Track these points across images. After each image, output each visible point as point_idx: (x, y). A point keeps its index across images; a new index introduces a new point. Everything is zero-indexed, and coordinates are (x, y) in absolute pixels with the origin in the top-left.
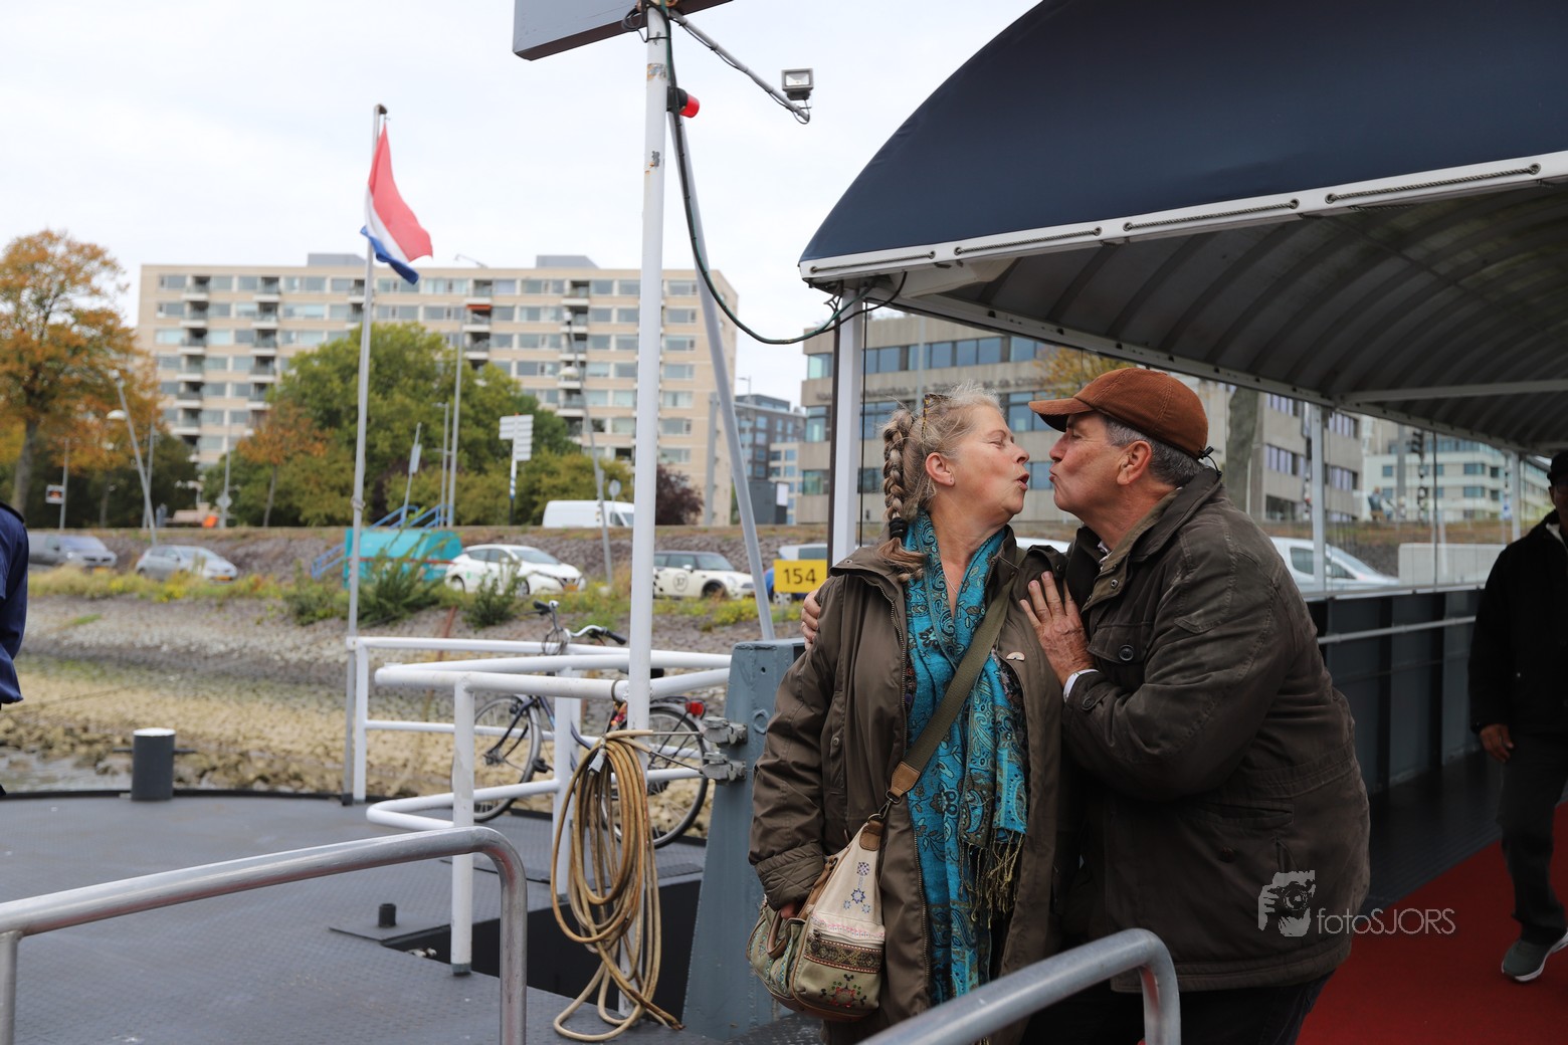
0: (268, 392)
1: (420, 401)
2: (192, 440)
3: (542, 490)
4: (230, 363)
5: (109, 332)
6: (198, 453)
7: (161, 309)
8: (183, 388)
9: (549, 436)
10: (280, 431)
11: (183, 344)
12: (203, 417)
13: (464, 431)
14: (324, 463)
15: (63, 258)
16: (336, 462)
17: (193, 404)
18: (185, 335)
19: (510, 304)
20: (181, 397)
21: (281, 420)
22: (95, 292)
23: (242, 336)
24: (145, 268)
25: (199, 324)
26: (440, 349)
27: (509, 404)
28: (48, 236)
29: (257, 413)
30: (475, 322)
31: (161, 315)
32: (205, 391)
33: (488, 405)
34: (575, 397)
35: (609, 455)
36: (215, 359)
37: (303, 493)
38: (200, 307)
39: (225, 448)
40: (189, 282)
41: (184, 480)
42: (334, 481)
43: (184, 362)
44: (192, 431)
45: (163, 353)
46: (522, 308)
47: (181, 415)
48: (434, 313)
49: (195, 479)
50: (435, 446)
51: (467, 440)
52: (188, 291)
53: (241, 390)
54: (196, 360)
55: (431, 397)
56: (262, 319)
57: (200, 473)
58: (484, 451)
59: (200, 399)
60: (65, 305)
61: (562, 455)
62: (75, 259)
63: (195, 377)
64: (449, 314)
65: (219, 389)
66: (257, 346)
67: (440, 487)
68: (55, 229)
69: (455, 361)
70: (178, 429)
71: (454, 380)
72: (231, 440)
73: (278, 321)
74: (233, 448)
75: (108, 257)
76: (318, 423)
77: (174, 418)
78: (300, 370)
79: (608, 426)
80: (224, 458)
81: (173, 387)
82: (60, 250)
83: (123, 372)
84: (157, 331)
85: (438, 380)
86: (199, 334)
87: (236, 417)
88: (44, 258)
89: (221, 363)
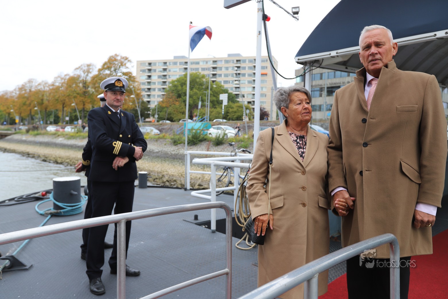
0: (165, 90)
1: (200, 91)
2: (149, 102)
3: (230, 112)
4: (157, 83)
5: (130, 77)
6: (150, 105)
7: (141, 71)
8: (146, 90)
9: (231, 99)
10: (169, 99)
11: (146, 79)
12: (151, 96)
13: (211, 98)
14: (178, 107)
15: (120, 60)
16: (181, 106)
17: (149, 93)
18: (147, 77)
19: (221, 66)
20: (146, 92)
21: (169, 97)
22: (127, 68)
23: (159, 77)
24: (137, 61)
25: (149, 74)
26: (204, 78)
27: (221, 91)
28: (116, 55)
29: (163, 95)
30: (213, 71)
31: (141, 72)
32: (151, 90)
33: (216, 92)
34: (237, 89)
35: (246, 103)
36: (153, 83)
37: (174, 114)
38: (150, 70)
39: (156, 104)
40: (147, 64)
41: (147, 111)
42: (181, 111)
43: (146, 83)
44: (148, 100)
45: (142, 81)
46: (224, 67)
47: (146, 96)
48: (203, 69)
49: (149, 111)
50: (204, 102)
51: (212, 100)
52: (147, 66)
53: (159, 90)
54: (149, 83)
55: (203, 90)
56: (163, 73)
57: (151, 110)
58: (216, 103)
59: (150, 92)
60: (120, 71)
61: (235, 103)
62: (123, 60)
63: (149, 87)
64: (207, 69)
65: (154, 90)
66: (162, 79)
67: (205, 112)
68: (118, 54)
69: (209, 81)
70: (146, 99)
71: (208, 85)
72: (157, 101)
73: (167, 73)
74: (158, 103)
75: (129, 59)
76: (176, 97)
77: (145, 97)
78: (172, 84)
79: (246, 96)
80: (156, 106)
81: (144, 90)
82: (119, 58)
83: (133, 86)
84: (140, 76)
85: (204, 86)
86: (149, 77)
87: (158, 96)
88: (116, 60)
89: (155, 83)
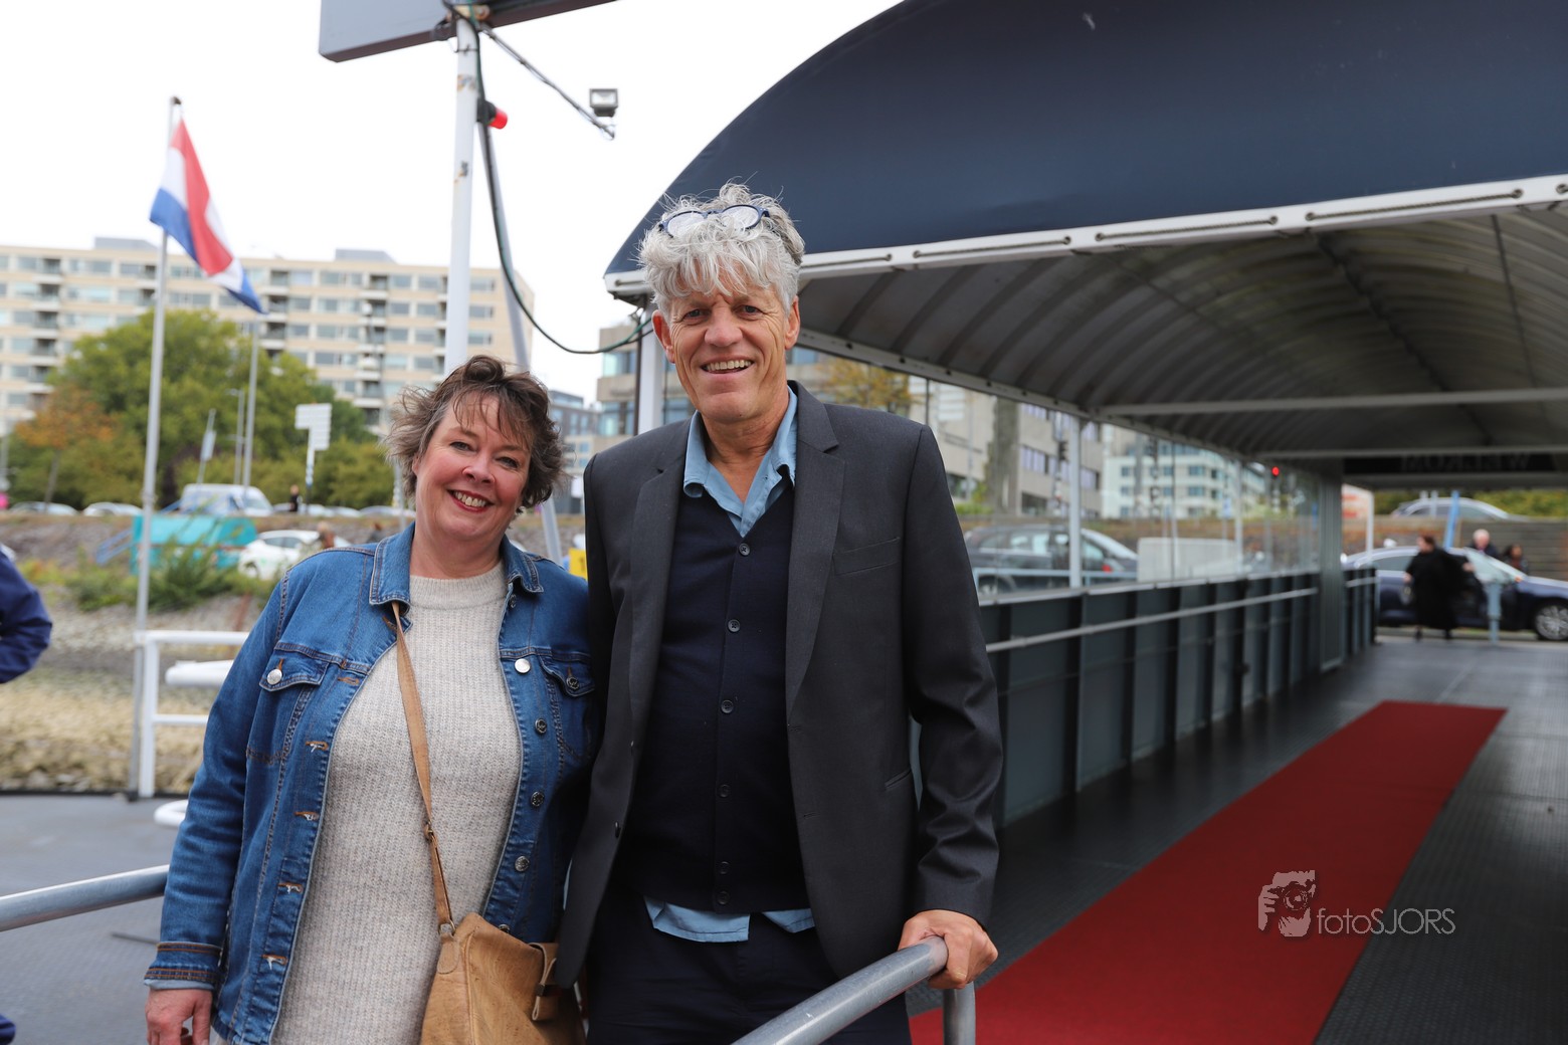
0: (48, 375)
1: (212, 387)
3: (340, 478)
4: (7, 344)
9: (346, 426)
10: (66, 415)
13: (259, 419)
14: (110, 447)
16: (121, 446)
19: (306, 295)
21: (65, 404)
23: (20, 317)
26: (233, 337)
27: (305, 393)
29: (38, 396)
30: (273, 311)
33: (283, 393)
34: (373, 387)
37: (88, 477)
42: (120, 465)
46: (320, 299)
50: (227, 433)
51: (262, 427)
53: (21, 372)
55: (224, 385)
56: (43, 301)
58: (280, 439)
61: (360, 443)
66: (37, 328)
67: (234, 474)
69: (251, 349)
71: (249, 368)
72: (8, 421)
73: (60, 303)
74: (11, 430)
76: (104, 407)
78: (86, 353)
85: (232, 367)
87: (14, 398)
